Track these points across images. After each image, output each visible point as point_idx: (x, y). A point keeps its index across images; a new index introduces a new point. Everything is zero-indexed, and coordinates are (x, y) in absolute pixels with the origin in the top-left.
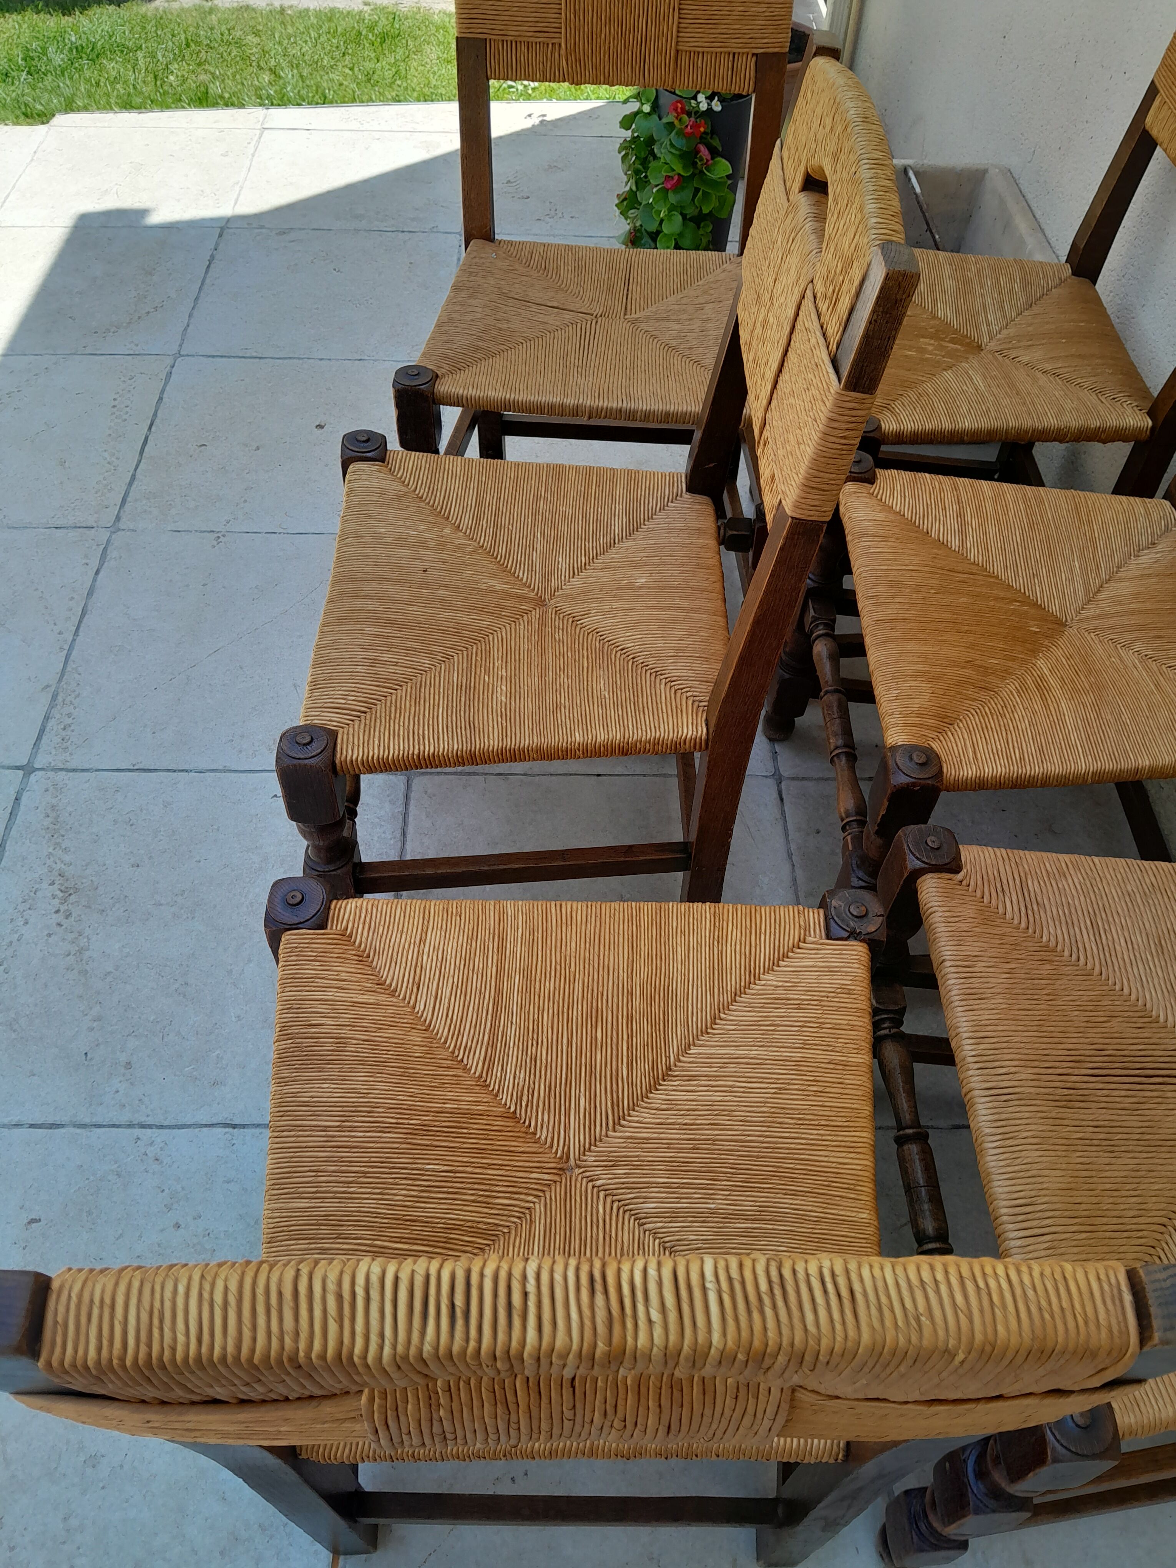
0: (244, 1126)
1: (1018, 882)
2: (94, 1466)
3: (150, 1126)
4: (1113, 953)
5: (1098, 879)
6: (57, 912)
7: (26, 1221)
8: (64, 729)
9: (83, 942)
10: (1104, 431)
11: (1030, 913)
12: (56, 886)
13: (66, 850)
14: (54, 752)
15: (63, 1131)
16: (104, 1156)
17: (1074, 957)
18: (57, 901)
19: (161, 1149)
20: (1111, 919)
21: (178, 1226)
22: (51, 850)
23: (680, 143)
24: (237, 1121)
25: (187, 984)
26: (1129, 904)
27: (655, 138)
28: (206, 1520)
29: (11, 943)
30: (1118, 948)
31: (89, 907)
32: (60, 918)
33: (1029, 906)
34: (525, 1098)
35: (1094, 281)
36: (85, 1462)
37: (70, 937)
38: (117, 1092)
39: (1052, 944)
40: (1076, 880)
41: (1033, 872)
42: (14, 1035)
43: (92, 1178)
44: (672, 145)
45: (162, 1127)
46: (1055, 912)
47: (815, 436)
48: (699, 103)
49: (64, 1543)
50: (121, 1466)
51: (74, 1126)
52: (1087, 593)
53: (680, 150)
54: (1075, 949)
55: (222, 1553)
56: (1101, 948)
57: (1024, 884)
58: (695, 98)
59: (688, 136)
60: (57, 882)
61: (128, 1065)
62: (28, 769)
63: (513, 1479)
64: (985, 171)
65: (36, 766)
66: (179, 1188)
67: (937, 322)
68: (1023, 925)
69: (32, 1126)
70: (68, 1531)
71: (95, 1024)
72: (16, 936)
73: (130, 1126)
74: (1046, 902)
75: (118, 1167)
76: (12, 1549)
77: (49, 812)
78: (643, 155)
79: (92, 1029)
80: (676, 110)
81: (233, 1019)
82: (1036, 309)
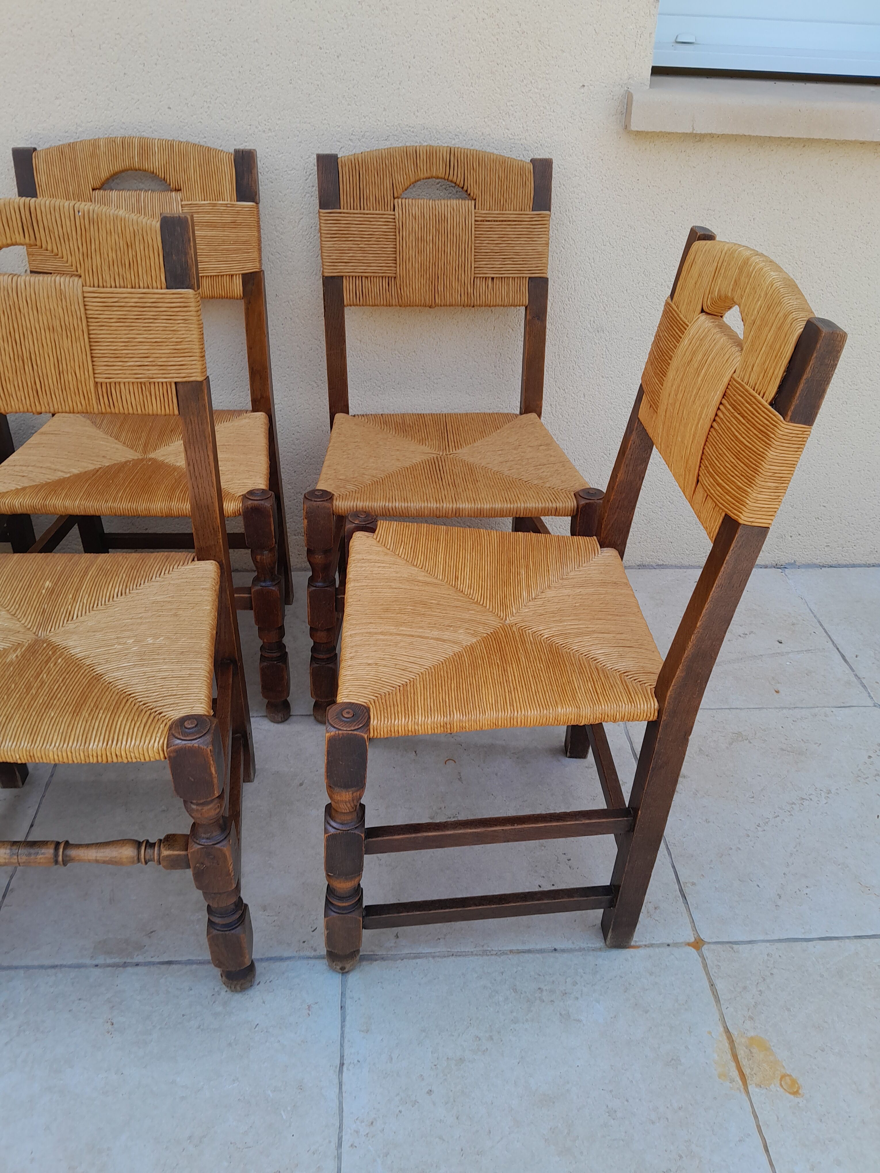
0: (342, 1057)
2: (615, 1112)
19: (362, 1122)
21: (430, 1092)
24: (338, 1062)
25: (190, 1138)
28: (630, 1026)
36: (614, 1119)
45: (341, 1127)
49: (667, 1119)
50: (611, 1091)
55: (647, 1012)
66: (398, 1098)
70: (659, 1119)
75: (379, 1157)
76: (681, 1157)
81: (236, 1085)
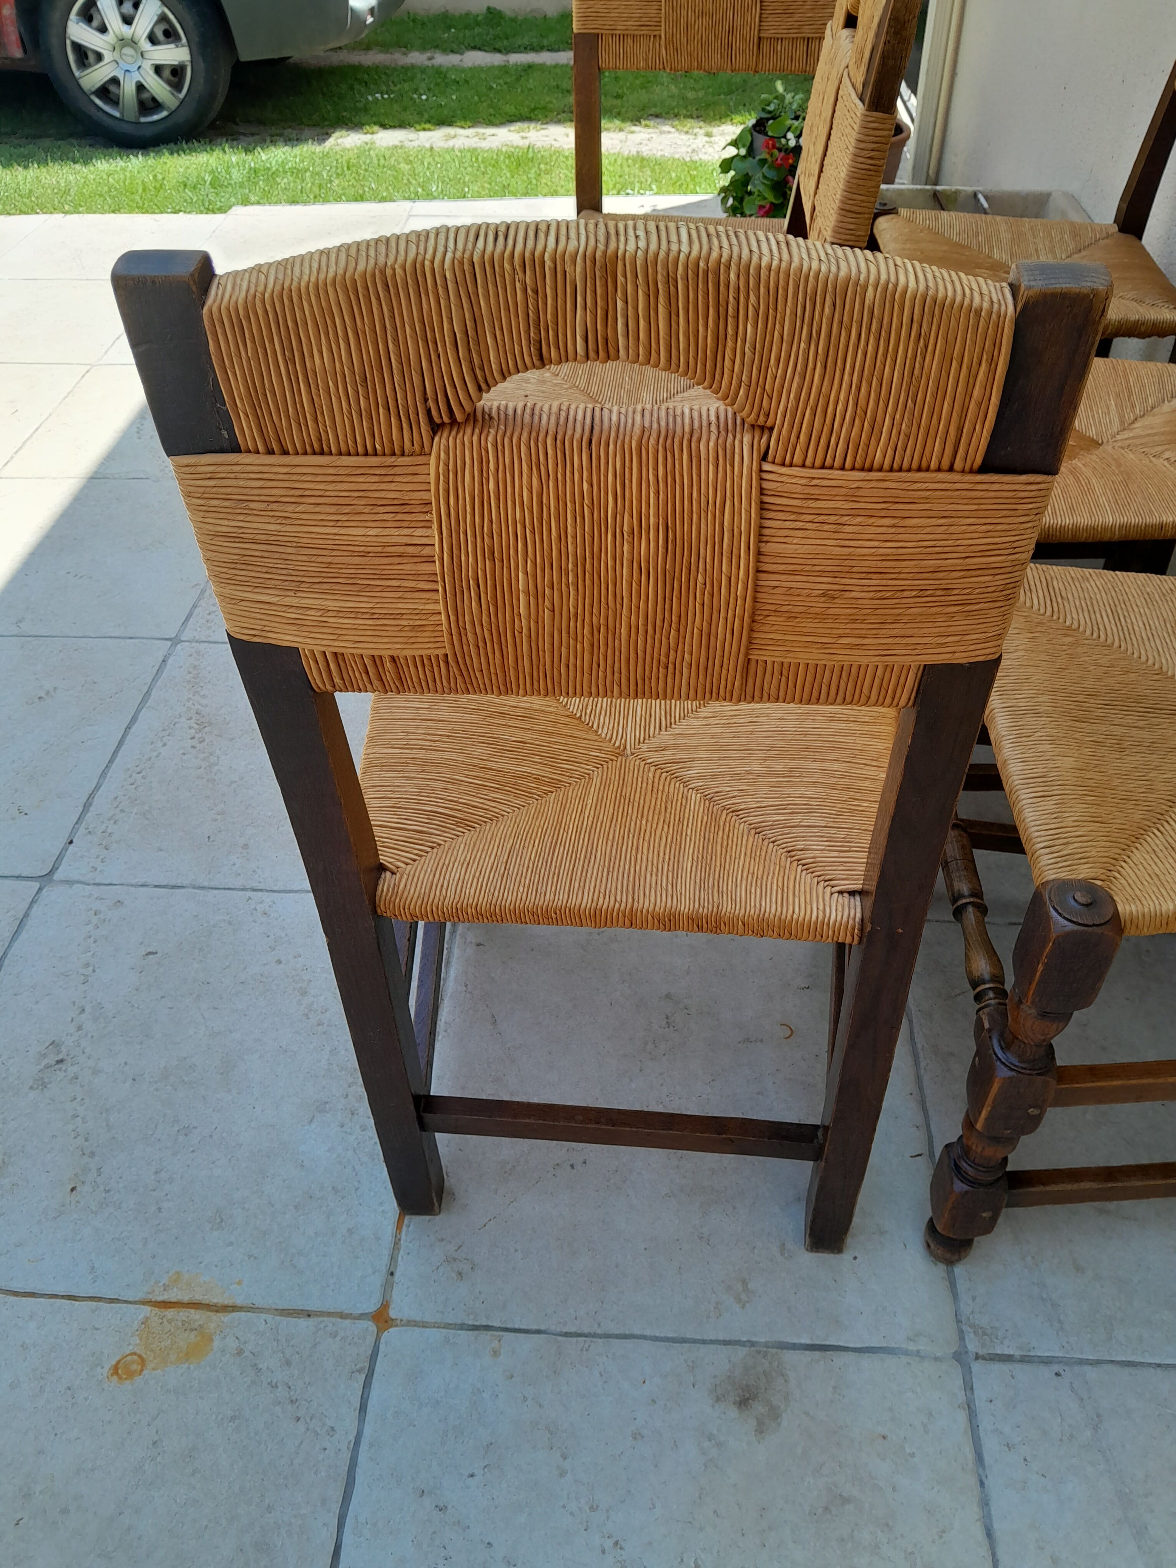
1: (1044, 584)
2: (186, 1135)
3: (261, 890)
4: (1132, 632)
5: (1119, 584)
6: (193, 738)
7: (144, 953)
8: (209, 614)
9: (213, 759)
10: (1143, 324)
11: (1055, 604)
12: (192, 721)
13: (203, 696)
14: (199, 629)
15: (183, 890)
16: (219, 909)
17: (1095, 635)
18: (193, 731)
19: (270, 906)
20: (1130, 609)
21: (279, 962)
22: (190, 696)
23: (772, 174)
26: (1148, 600)
27: (750, 174)
28: (284, 1181)
29: (150, 758)
30: (1136, 628)
31: (221, 736)
32: (194, 742)
33: (1054, 599)
34: (590, 708)
35: (1140, 237)
36: (178, 1131)
37: (202, 756)
38: (234, 864)
39: (1075, 626)
40: (1098, 583)
41: (1059, 577)
42: (146, 822)
43: (206, 925)
44: (765, 177)
46: (1078, 603)
47: (847, 160)
48: (788, 140)
49: (154, 1190)
50: (211, 1136)
51: (194, 888)
52: (1122, 422)
53: (772, 180)
54: (1096, 629)
55: (296, 1208)
56: (1120, 628)
57: (1050, 584)
58: (785, 137)
59: (778, 167)
60: (194, 718)
61: (246, 846)
62: (175, 641)
63: (572, 1166)
64: (1049, 195)
65: (183, 639)
66: (283, 935)
67: (990, 260)
68: (1049, 613)
69: (156, 886)
70: (159, 1181)
71: (219, 817)
72: (155, 754)
73: (244, 889)
74: (1070, 596)
75: (230, 918)
77: (191, 670)
78: (740, 195)
79: (216, 820)
80: (767, 146)
82: (1084, 253)
